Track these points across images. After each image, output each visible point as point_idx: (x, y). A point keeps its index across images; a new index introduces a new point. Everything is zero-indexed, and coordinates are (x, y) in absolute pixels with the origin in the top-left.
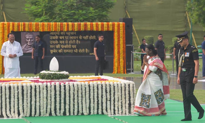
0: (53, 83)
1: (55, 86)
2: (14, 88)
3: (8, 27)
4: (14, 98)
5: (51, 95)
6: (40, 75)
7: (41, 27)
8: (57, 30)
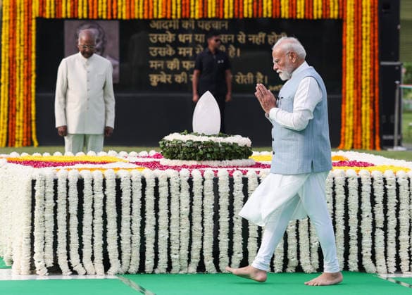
0: (209, 173)
1: (216, 180)
2: (92, 185)
3: (28, 6)
4: (93, 215)
5: (203, 208)
6: (165, 146)
7: (124, 6)
8: (171, 14)
